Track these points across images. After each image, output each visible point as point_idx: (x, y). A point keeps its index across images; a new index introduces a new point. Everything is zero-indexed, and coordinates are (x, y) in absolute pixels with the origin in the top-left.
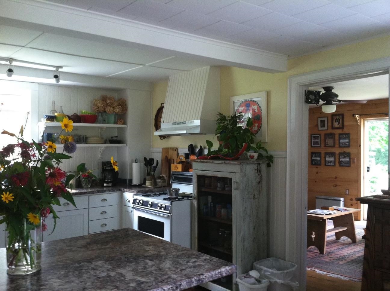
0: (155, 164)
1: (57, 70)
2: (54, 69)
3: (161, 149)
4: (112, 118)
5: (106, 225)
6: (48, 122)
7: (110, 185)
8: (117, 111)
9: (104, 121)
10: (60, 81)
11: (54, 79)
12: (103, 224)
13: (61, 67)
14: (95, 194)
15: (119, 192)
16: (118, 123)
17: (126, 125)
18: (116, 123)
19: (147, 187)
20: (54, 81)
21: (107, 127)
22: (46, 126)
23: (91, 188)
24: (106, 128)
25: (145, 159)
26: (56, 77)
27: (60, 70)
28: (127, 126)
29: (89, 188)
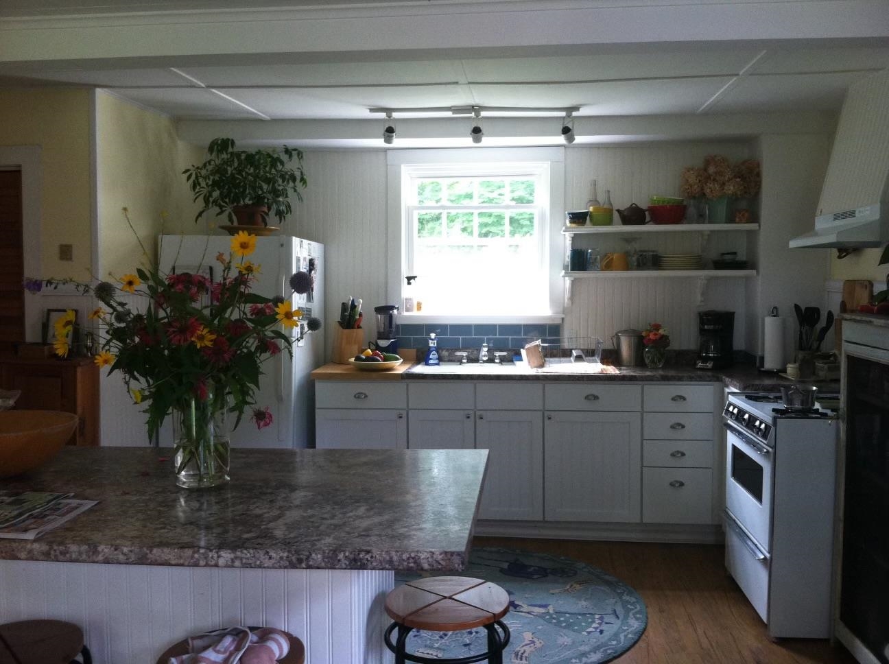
0: (823, 322)
1: (569, 116)
2: (563, 114)
3: (842, 284)
4: (722, 209)
5: (683, 454)
6: (574, 225)
7: (710, 365)
8: (730, 192)
9: (701, 218)
10: (576, 137)
11: (563, 136)
12: (678, 452)
13: (576, 108)
14: (655, 382)
15: (717, 384)
16: (737, 220)
17: (757, 224)
18: (731, 220)
19: (786, 379)
20: (561, 140)
21: (712, 232)
22: (573, 235)
23: (663, 368)
24: (709, 233)
25: (797, 307)
26: (566, 131)
27: (575, 114)
28: (760, 226)
29: (660, 368)
